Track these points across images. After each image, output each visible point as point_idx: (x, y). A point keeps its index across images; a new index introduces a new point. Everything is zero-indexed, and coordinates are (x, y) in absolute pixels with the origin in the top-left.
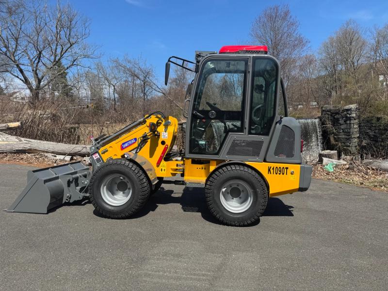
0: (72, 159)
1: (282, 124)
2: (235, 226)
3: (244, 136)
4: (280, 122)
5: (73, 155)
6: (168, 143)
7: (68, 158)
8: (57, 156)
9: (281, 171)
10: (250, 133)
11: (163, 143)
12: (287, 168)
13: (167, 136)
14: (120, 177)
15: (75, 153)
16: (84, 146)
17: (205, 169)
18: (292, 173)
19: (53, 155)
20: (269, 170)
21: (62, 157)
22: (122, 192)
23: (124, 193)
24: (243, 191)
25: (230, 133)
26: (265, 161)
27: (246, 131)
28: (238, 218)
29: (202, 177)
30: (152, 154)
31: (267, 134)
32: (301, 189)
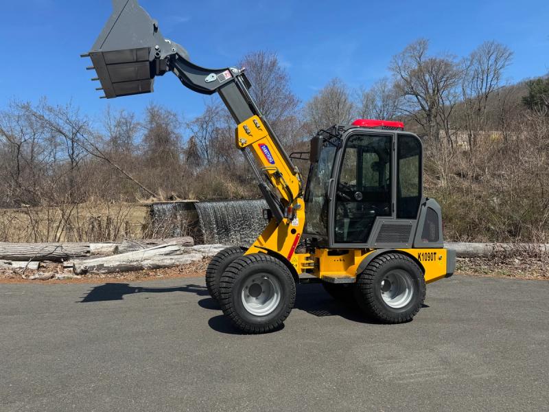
0: (39, 267)
1: (426, 207)
2: (398, 323)
3: (393, 220)
4: (425, 204)
5: (40, 259)
6: (300, 231)
7: (33, 265)
8: (13, 262)
9: (430, 257)
10: (398, 217)
11: (294, 231)
12: (435, 253)
13: (297, 222)
14: (265, 276)
15: (44, 256)
16: (57, 244)
17: (344, 260)
18: (440, 259)
19: (6, 261)
20: (419, 257)
21: (23, 264)
22: (254, 298)
23: (257, 299)
24: (392, 283)
25: (378, 217)
26: (413, 247)
27: (394, 214)
28: (402, 313)
29: (340, 271)
30: (280, 247)
31: (414, 217)
32: (448, 275)
